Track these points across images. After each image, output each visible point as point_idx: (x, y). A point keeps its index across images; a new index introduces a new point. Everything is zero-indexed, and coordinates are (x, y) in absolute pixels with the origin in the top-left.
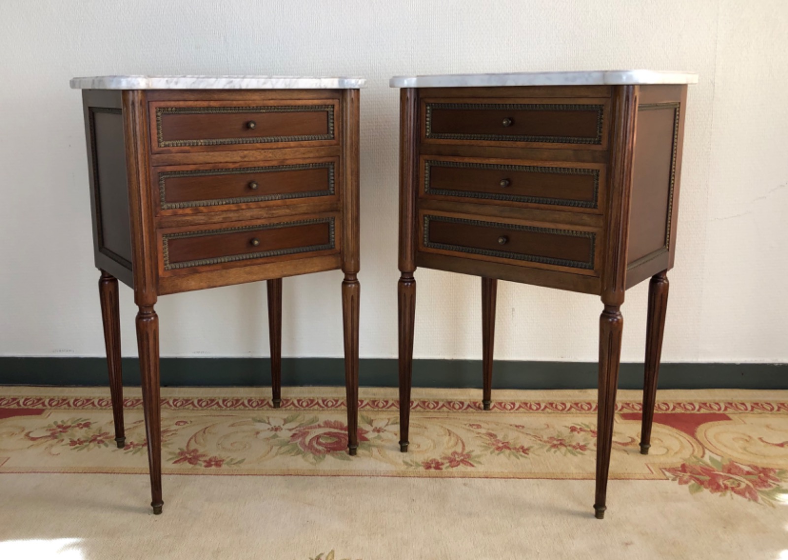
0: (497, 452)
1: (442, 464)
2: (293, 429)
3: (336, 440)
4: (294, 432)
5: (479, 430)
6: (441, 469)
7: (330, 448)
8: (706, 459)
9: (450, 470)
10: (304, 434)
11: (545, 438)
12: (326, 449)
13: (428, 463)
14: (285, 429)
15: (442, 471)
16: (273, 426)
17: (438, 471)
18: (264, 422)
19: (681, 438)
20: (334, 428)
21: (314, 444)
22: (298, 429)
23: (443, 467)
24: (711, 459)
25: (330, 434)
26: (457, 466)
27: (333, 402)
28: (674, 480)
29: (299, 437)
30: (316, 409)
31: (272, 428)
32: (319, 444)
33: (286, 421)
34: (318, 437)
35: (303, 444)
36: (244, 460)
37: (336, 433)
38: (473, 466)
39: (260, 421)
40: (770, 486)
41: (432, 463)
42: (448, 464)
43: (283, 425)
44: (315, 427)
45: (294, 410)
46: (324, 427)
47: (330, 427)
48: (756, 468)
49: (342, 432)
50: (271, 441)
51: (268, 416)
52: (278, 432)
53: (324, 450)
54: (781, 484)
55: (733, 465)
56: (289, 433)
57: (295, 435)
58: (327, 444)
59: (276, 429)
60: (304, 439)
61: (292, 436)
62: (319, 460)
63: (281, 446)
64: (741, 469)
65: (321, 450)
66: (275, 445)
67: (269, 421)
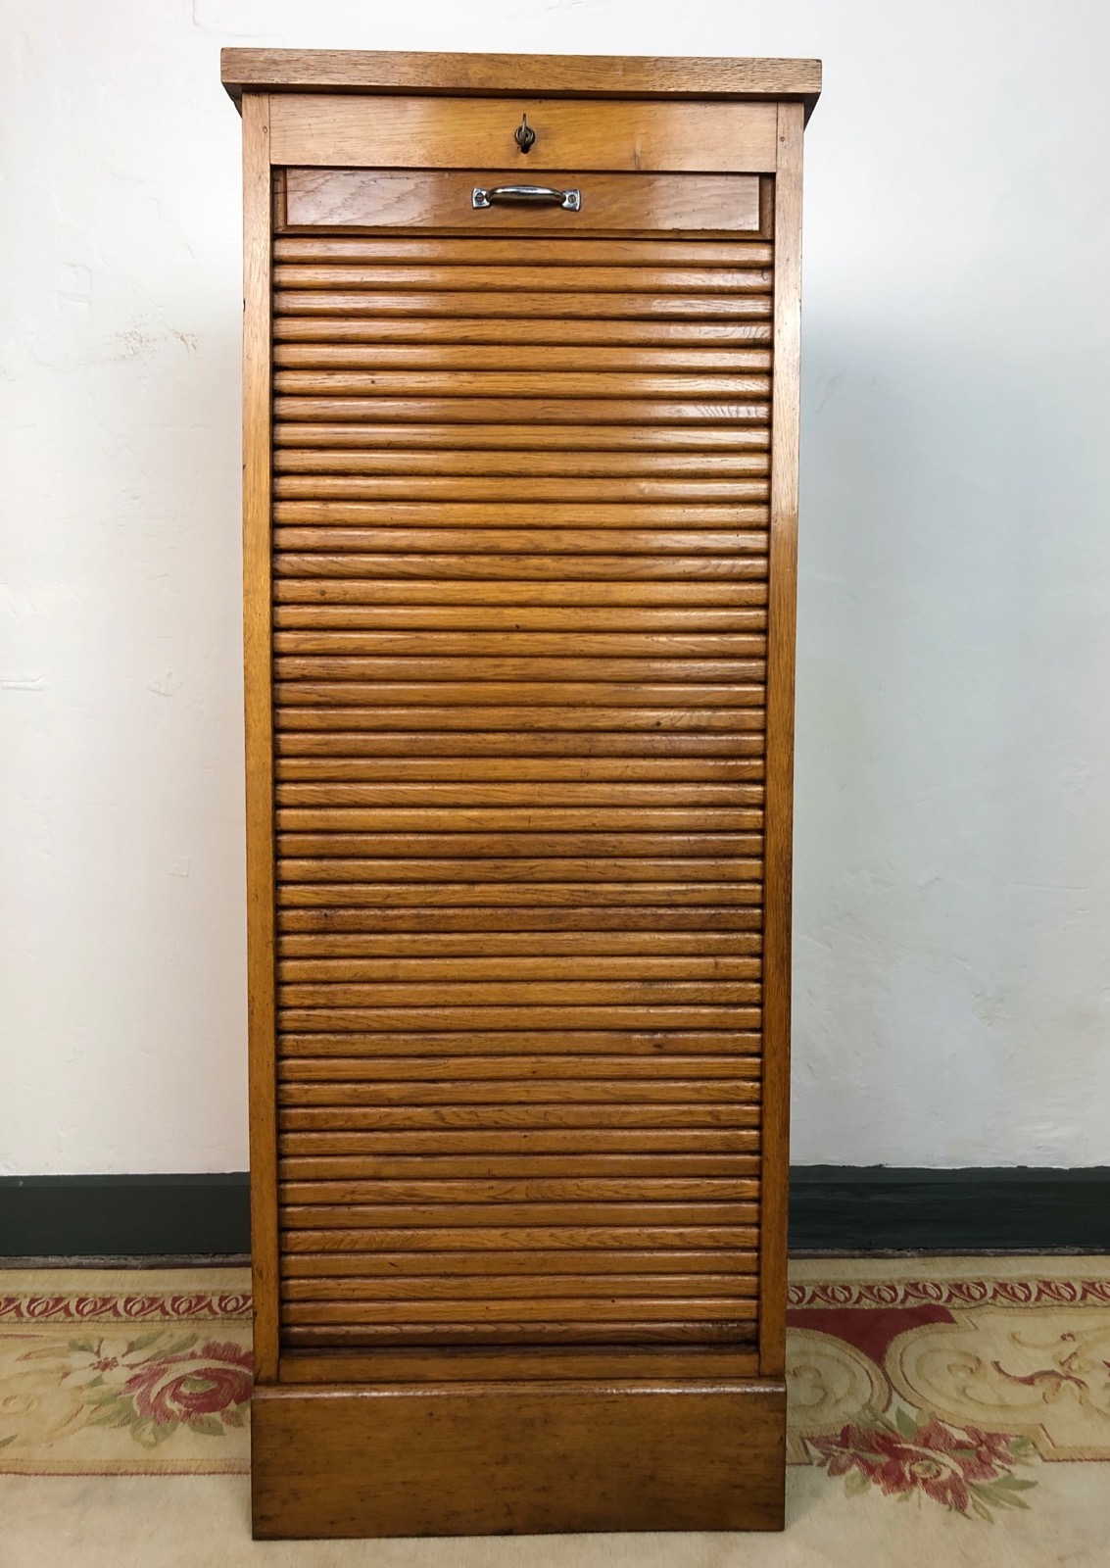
2: (139, 1364)
3: (213, 1385)
4: (137, 1371)
7: (192, 1406)
8: (891, 1416)
10: (156, 1375)
12: (184, 1409)
14: (123, 1366)
16: (102, 1358)
18: (91, 1351)
19: (855, 1367)
20: (219, 1359)
21: (167, 1399)
22: (149, 1363)
24: (900, 1414)
25: (206, 1374)
28: (822, 1464)
29: (143, 1382)
30: (202, 1317)
31: (99, 1363)
32: (176, 1397)
33: (132, 1347)
34: (180, 1381)
35: (143, 1398)
36: (14, 1439)
37: (219, 1370)
39: (82, 1348)
43: (124, 1355)
44: (183, 1359)
45: (160, 1321)
46: (200, 1357)
47: (214, 1358)
48: (974, 1432)
49: (232, 1367)
50: (86, 1393)
51: (103, 1334)
52: (108, 1370)
53: (180, 1411)
54: (1012, 1468)
55: (936, 1426)
56: (128, 1374)
57: (137, 1377)
58: (193, 1396)
59: (106, 1365)
60: (151, 1386)
61: (130, 1381)
62: (162, 1435)
63: (101, 1403)
64: (948, 1438)
65: (173, 1412)
66: (89, 1403)
67: (99, 1347)
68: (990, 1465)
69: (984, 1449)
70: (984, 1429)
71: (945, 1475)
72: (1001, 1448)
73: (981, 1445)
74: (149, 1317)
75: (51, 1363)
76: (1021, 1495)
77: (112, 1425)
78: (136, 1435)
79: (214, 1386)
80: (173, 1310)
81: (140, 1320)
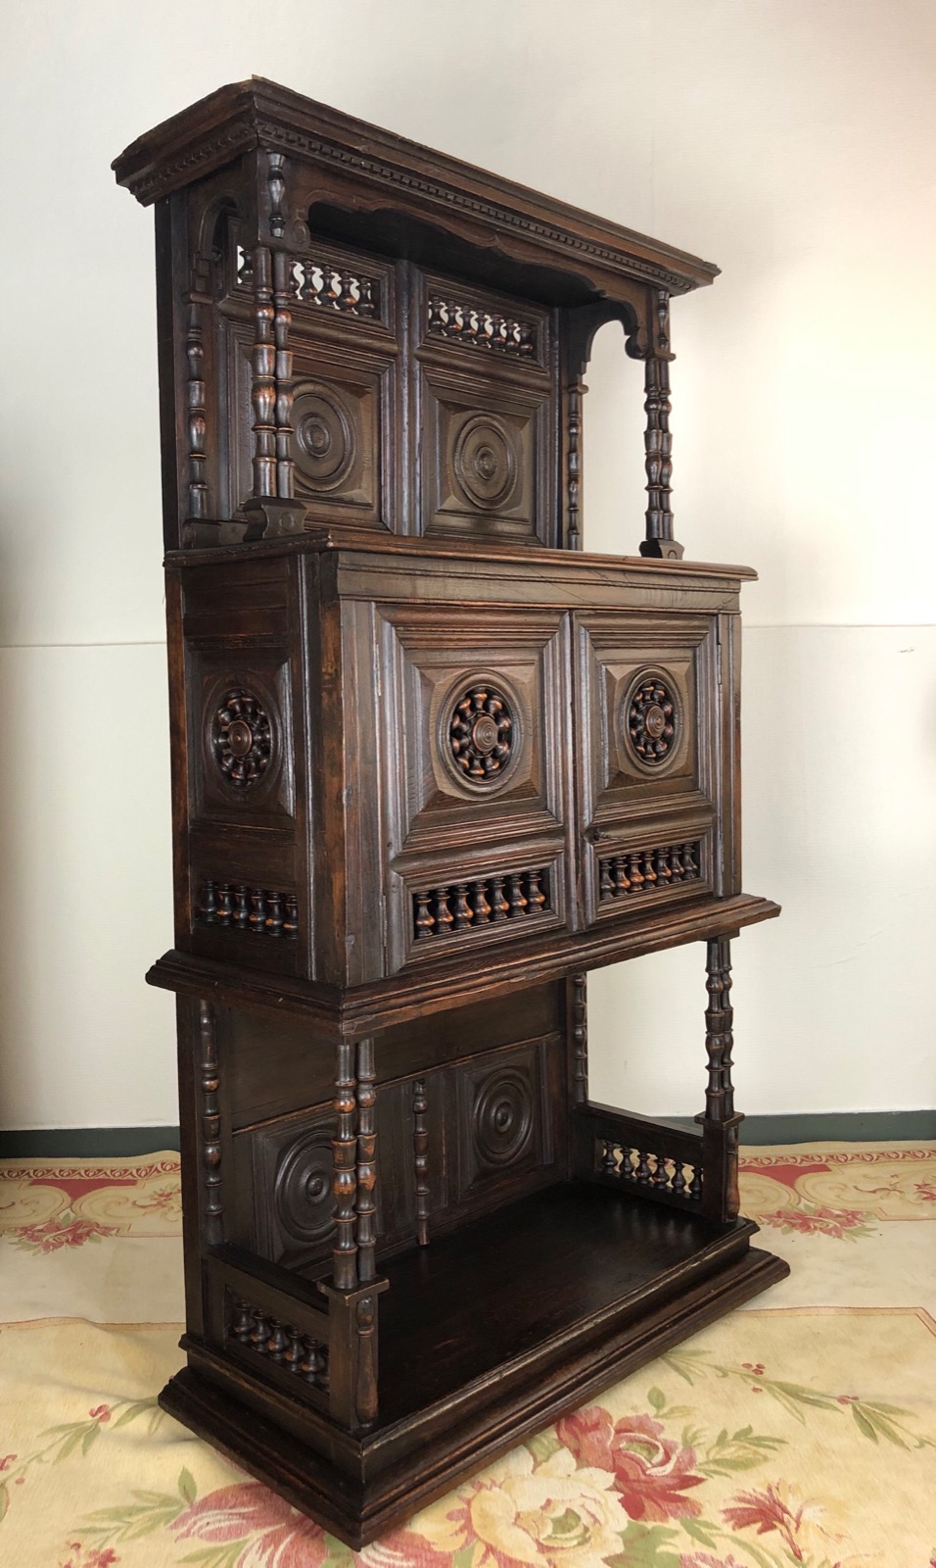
24: (806, 1206)
40: (855, 1225)
48: (846, 1211)
54: (867, 1224)
55: (824, 1210)
64: (831, 1213)
68: (853, 1222)
70: (849, 1210)
72: (859, 1216)
73: (849, 1216)
76: (869, 1232)
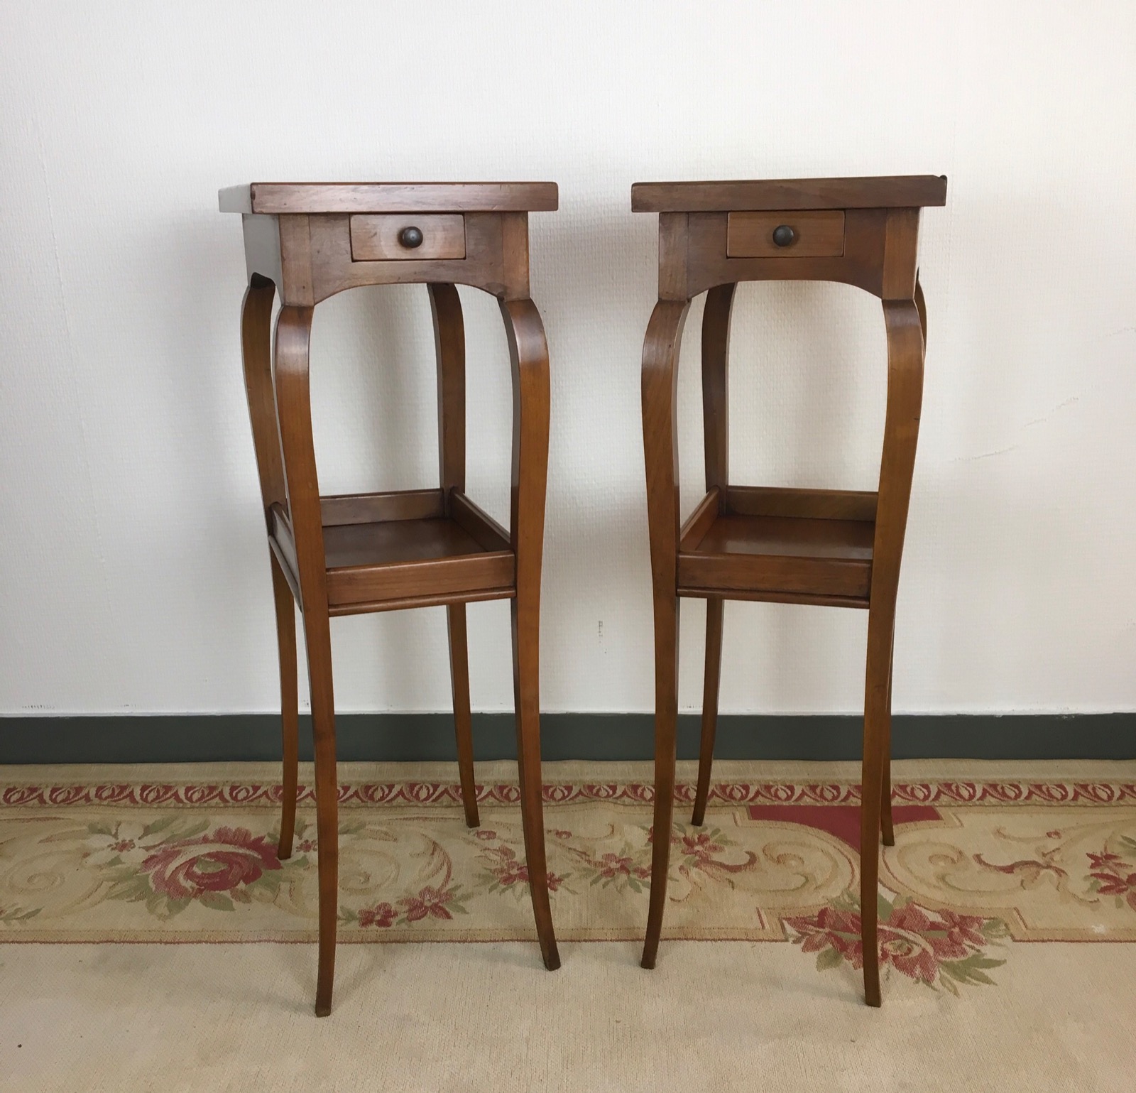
0: (503, 886)
1: (396, 914)
2: (155, 846)
3: (223, 867)
4: (152, 852)
5: (489, 844)
6: (389, 925)
7: (204, 885)
9: (404, 926)
10: (170, 855)
11: (598, 857)
12: (196, 887)
13: (369, 912)
14: (140, 848)
15: (390, 928)
16: (120, 841)
17: (383, 929)
18: (110, 834)
19: (838, 857)
20: (230, 843)
21: (181, 877)
22: (163, 846)
23: (394, 921)
25: (216, 856)
26: (419, 918)
27: (248, 792)
28: (797, 941)
29: (157, 863)
30: (214, 805)
31: (116, 844)
32: (189, 875)
33: (148, 830)
34: (193, 862)
35: (159, 876)
36: (38, 911)
37: (228, 853)
38: (448, 916)
39: (101, 831)
41: (378, 913)
42: (406, 915)
43: (140, 839)
44: (196, 843)
45: (174, 807)
46: (212, 841)
47: (225, 842)
48: (948, 915)
49: (241, 851)
50: (104, 871)
51: (119, 818)
52: (125, 852)
53: (193, 888)
54: (983, 949)
55: (912, 910)
56: (144, 855)
57: (152, 857)
58: (203, 876)
59: (123, 846)
60: (166, 866)
61: (146, 862)
62: (175, 908)
63: (119, 880)
64: (922, 919)
65: (187, 889)
66: (107, 881)
67: (117, 830)
68: (960, 944)
69: (956, 930)
70: (958, 913)
71: (916, 951)
72: (973, 930)
73: (954, 927)
74: (164, 804)
75: (71, 845)
76: (987, 972)
77: (129, 899)
78: (151, 908)
79: (226, 867)
80: (187, 798)
81: (155, 806)
